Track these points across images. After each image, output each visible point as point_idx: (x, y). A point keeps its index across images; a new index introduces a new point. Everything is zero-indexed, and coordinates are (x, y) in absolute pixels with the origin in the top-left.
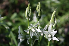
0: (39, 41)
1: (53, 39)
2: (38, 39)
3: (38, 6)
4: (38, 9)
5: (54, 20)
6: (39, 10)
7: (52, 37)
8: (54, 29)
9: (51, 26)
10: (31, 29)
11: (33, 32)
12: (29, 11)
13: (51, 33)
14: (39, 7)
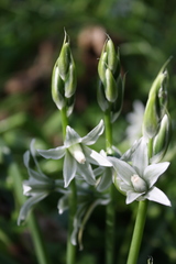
0: (110, 211)
2: (105, 202)
3: (104, 55)
4: (106, 67)
5: (155, 113)
6: (108, 73)
8: (156, 153)
9: (148, 141)
10: (71, 151)
13: (145, 173)
14: (107, 61)
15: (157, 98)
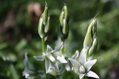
1: (89, 76)
3: (63, 13)
4: (64, 18)
6: (65, 21)
7: (86, 72)
8: (90, 56)
9: (86, 51)
10: (48, 57)
11: (51, 62)
12: (45, 21)
13: (85, 65)
14: (64, 15)
15: (92, 31)
